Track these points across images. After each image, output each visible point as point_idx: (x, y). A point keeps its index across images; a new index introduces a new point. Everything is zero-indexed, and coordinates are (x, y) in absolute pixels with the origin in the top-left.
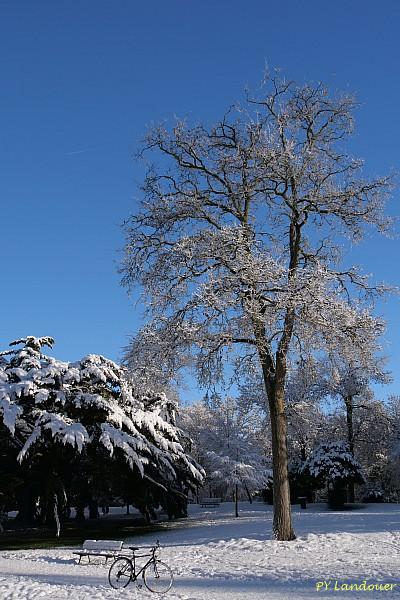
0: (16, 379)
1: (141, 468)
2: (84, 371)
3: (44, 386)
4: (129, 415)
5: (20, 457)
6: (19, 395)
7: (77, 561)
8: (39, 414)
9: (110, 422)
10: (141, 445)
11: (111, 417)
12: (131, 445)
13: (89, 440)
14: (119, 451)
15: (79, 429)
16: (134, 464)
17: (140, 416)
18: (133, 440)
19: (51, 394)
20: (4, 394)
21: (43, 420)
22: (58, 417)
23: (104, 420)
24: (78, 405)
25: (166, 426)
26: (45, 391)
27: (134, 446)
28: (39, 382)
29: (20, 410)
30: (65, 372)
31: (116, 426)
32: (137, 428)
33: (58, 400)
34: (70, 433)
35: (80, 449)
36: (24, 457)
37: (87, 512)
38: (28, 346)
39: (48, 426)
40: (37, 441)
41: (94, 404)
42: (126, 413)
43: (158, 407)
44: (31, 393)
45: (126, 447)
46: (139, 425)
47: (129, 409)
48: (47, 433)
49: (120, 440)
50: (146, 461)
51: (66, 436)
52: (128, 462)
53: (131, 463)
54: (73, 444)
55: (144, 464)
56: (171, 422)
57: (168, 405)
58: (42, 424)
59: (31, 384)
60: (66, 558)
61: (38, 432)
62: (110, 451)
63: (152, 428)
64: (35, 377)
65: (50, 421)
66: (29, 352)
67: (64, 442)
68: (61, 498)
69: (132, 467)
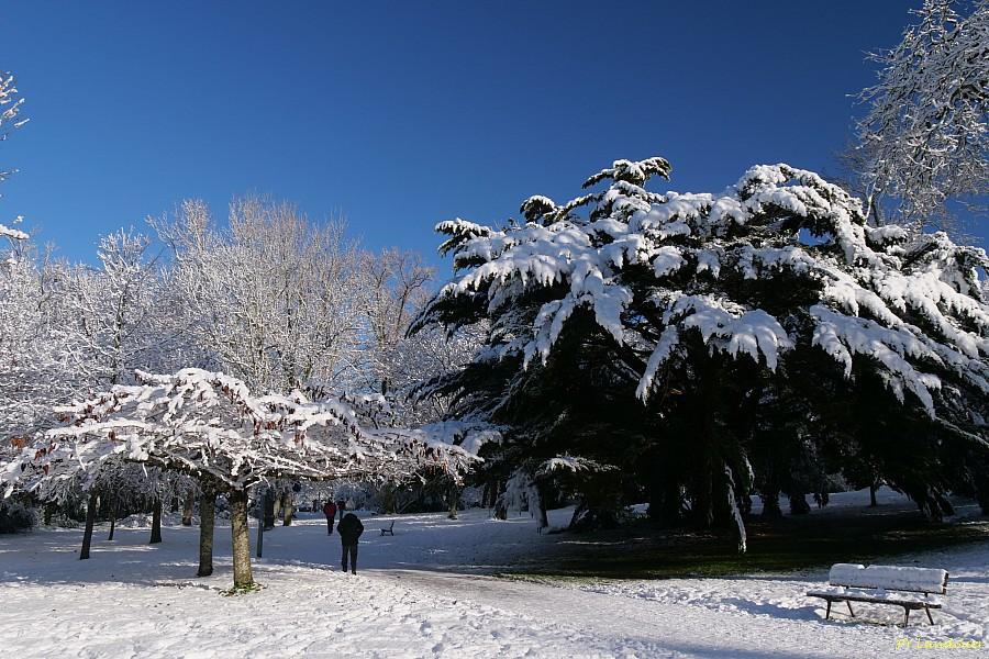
0: (605, 238)
1: (927, 399)
2: (749, 203)
3: (670, 240)
4: (870, 285)
5: (643, 391)
6: (620, 262)
7: (822, 613)
8: (667, 298)
9: (830, 302)
10: (915, 347)
11: (829, 291)
12: (892, 348)
13: (788, 344)
14: (864, 362)
15: (761, 322)
16: (906, 391)
17: (897, 286)
18: (894, 337)
19: (685, 256)
20: (589, 268)
21: (679, 311)
22: (711, 301)
23: (816, 300)
24: (750, 274)
25: (964, 302)
26: (673, 251)
27: (900, 348)
28: (656, 233)
29: (626, 295)
30: (709, 208)
31: (845, 310)
32: (897, 311)
33: (702, 267)
34: (745, 331)
35: (772, 364)
36: (650, 390)
37: (784, 504)
38: (619, 178)
39: (690, 321)
40: (673, 355)
41: (786, 266)
42: (861, 282)
43: (934, 265)
44: (644, 257)
45: (880, 351)
46: (900, 303)
47: (866, 273)
48: (691, 337)
49: (861, 337)
50: (934, 381)
51: (736, 339)
52: (890, 388)
53: (898, 389)
54: (755, 355)
55: (930, 390)
56: (973, 294)
57: (960, 258)
58: (677, 320)
59: (641, 241)
60: (787, 603)
61: (671, 337)
62: (844, 364)
63: (932, 309)
64: (646, 224)
65: (692, 311)
66: (623, 191)
67: (733, 351)
68: (740, 473)
69: (901, 397)
